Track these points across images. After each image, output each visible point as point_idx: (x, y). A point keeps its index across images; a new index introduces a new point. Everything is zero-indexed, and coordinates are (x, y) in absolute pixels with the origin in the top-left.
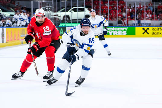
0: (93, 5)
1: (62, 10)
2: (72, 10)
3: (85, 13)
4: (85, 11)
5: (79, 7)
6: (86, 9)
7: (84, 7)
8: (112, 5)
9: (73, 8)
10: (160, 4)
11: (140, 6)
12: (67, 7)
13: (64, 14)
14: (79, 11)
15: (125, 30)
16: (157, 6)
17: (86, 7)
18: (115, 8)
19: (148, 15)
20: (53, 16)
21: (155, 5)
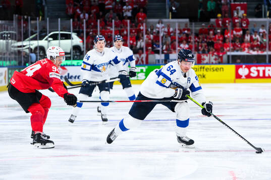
0: (87, 28)
1: (31, 37)
2: (50, 37)
3: (72, 42)
4: (73, 39)
5: (61, 31)
6: (74, 35)
7: (70, 32)
8: (120, 29)
9: (52, 33)
10: (203, 26)
11: (169, 30)
12: (41, 32)
13: (35, 44)
14: (61, 39)
15: (142, 71)
16: (198, 28)
17: (74, 32)
18: (125, 32)
19: (182, 45)
20: (15, 47)
21: (193, 28)
